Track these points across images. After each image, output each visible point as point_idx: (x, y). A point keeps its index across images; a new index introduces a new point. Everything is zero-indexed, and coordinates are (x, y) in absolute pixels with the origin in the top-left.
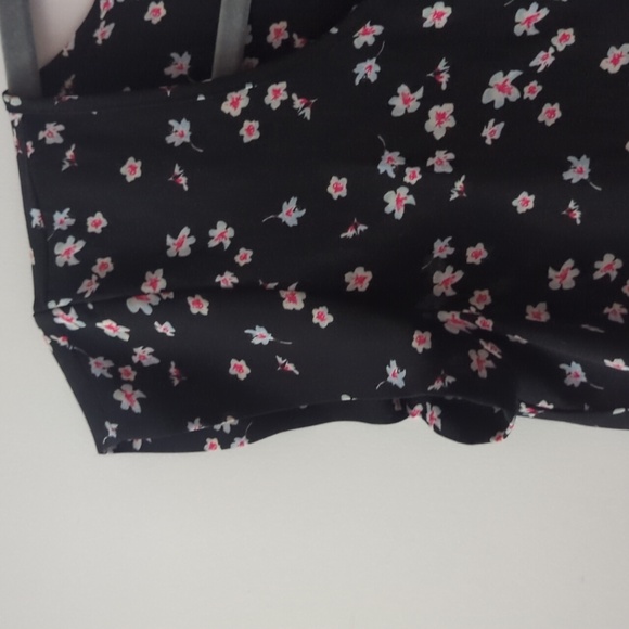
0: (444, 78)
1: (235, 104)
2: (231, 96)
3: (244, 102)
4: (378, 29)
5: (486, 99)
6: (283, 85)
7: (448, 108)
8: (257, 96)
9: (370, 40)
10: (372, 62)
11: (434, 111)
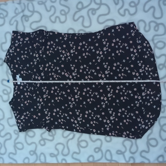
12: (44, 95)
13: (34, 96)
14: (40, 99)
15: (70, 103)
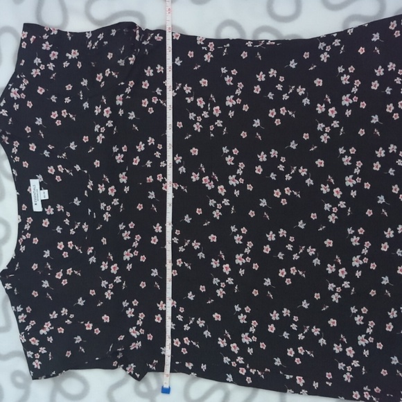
0: (111, 258)
1: (59, 276)
2: (57, 274)
3: (61, 275)
4: (92, 248)
5: (125, 259)
6: (71, 269)
7: (116, 265)
8: (64, 272)
9: (91, 251)
10: (93, 257)
11: (112, 267)
12: (125, 253)
13: (91, 255)
14: (109, 265)
15: (216, 281)
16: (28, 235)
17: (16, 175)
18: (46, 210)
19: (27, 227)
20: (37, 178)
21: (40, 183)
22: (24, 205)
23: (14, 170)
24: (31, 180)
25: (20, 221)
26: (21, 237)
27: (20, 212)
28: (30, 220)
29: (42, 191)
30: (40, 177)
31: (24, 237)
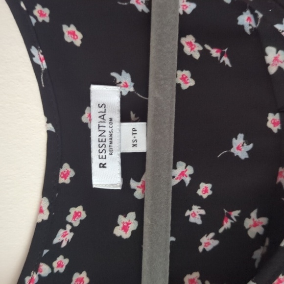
16: (61, 263)
17: (44, 66)
18: (133, 184)
19: (64, 237)
20: (112, 82)
21: (123, 99)
22: (66, 167)
23: (34, 50)
24: (94, 88)
25: (45, 216)
26: (36, 269)
27: (50, 187)
28: (77, 215)
29: (128, 126)
30: (125, 78)
31: (45, 270)
